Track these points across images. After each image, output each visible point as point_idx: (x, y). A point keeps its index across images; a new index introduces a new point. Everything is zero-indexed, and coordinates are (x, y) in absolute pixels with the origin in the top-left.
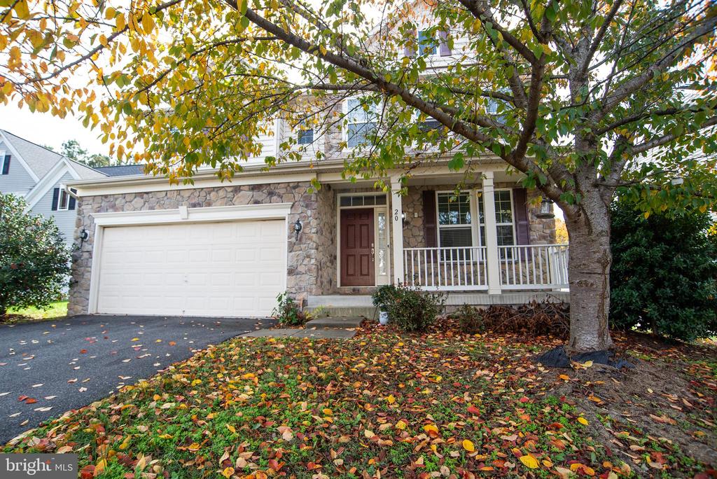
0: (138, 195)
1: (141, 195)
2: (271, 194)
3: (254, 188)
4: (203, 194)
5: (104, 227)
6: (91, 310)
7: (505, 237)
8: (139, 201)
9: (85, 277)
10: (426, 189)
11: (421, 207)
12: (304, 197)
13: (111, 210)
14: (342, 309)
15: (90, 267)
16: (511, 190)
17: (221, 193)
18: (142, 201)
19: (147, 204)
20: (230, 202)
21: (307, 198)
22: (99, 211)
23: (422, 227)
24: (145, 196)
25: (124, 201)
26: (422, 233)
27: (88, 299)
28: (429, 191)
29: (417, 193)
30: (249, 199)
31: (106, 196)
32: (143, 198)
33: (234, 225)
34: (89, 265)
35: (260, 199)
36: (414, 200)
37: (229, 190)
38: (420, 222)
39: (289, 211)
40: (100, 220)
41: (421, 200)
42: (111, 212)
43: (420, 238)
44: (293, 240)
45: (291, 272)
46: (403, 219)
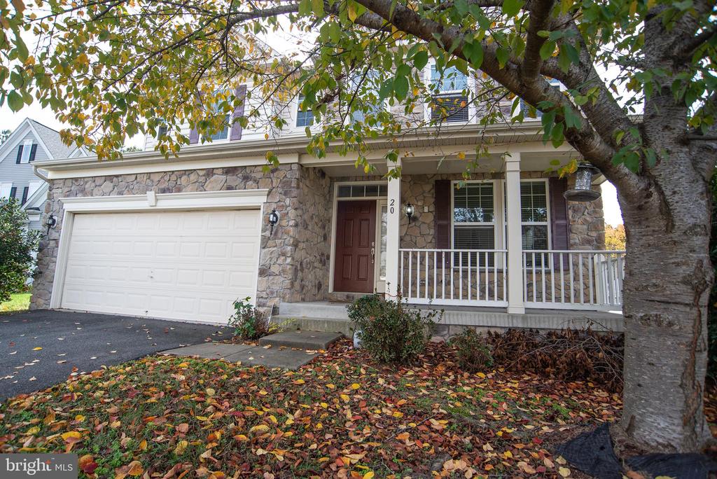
0: (108, 178)
1: (110, 178)
2: (246, 178)
3: (229, 171)
4: (173, 177)
5: (74, 214)
6: (53, 304)
8: (108, 185)
9: (49, 268)
10: (440, 179)
11: (433, 200)
12: (284, 183)
13: (80, 195)
14: (316, 322)
15: (56, 257)
16: (546, 180)
17: (193, 177)
18: (112, 185)
19: (116, 188)
20: (202, 187)
21: (286, 183)
22: (68, 196)
23: (432, 224)
24: (115, 179)
25: (93, 185)
26: (432, 232)
27: (51, 293)
28: (443, 180)
29: (428, 183)
30: (222, 184)
31: (76, 179)
32: (112, 182)
33: (206, 215)
34: (55, 255)
35: (233, 184)
36: (424, 192)
37: (201, 173)
38: (431, 217)
39: (264, 199)
40: (70, 206)
41: (433, 191)
42: (79, 197)
43: (431, 237)
44: (268, 233)
45: (263, 272)
46: (409, 214)
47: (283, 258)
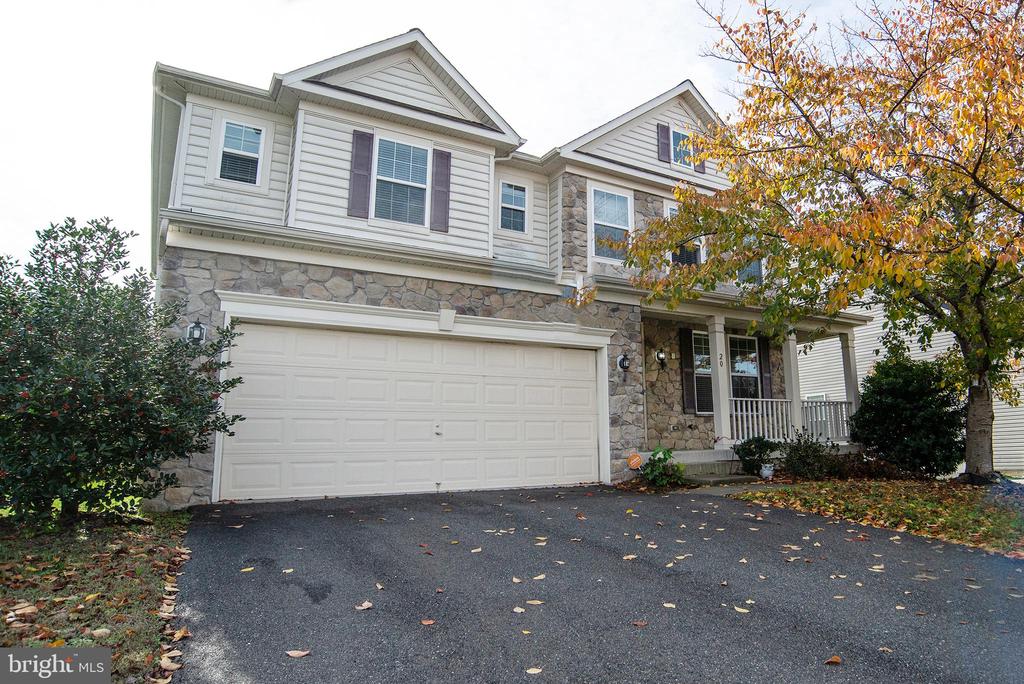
0: (337, 271)
1: (347, 273)
4: (478, 294)
7: (742, 388)
8: (338, 283)
10: (682, 327)
11: (677, 347)
12: (627, 325)
13: (270, 290)
16: (756, 339)
17: (508, 299)
18: (350, 285)
19: (360, 291)
21: (629, 326)
22: (235, 288)
23: (679, 371)
24: (357, 277)
25: (303, 277)
26: (679, 378)
28: (685, 329)
29: (673, 330)
30: (552, 315)
31: (254, 260)
32: (352, 280)
36: (671, 338)
38: (676, 365)
39: (608, 340)
40: (233, 307)
41: (677, 338)
42: (267, 294)
44: (616, 379)
45: (615, 421)
46: (662, 360)
47: (634, 406)
